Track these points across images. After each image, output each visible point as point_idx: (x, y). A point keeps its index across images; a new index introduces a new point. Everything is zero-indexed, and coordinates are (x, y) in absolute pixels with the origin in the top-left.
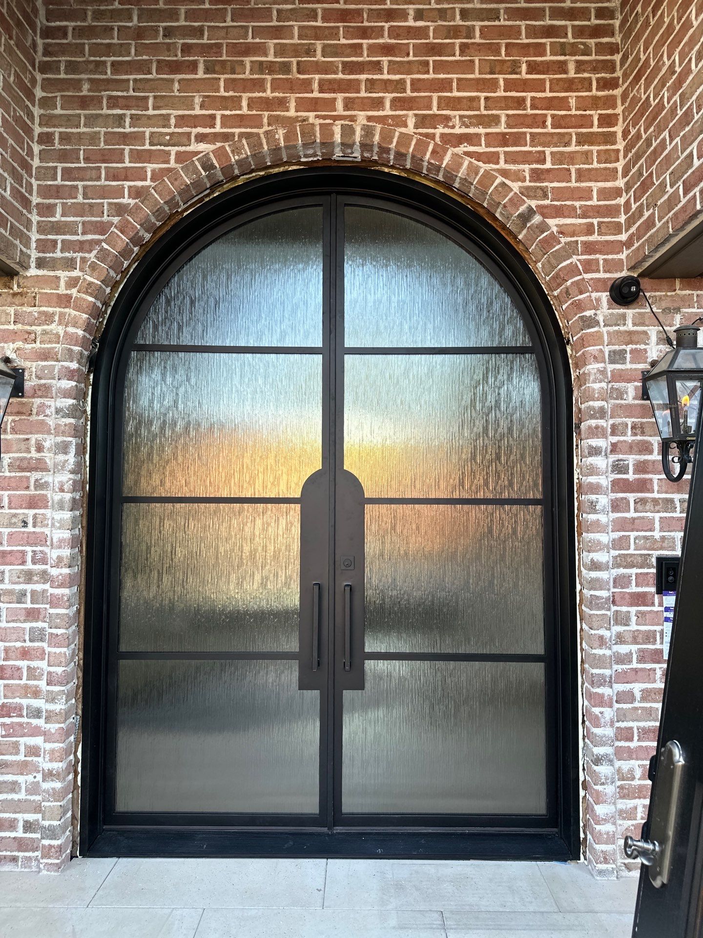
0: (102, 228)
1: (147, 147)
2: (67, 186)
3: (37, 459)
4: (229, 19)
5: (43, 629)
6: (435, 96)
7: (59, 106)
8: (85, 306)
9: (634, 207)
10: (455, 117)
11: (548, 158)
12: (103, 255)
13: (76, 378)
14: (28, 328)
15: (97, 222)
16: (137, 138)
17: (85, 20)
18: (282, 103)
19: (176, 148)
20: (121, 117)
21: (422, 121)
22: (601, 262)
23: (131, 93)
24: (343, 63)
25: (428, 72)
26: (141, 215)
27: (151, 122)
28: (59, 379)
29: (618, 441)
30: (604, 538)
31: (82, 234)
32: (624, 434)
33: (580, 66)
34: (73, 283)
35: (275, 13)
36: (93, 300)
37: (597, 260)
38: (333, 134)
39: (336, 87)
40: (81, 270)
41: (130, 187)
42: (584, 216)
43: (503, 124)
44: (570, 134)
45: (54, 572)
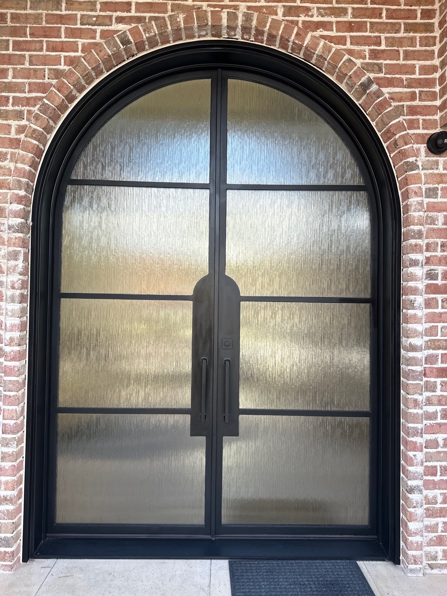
0: (44, 88)
1: (79, 26)
2: (16, 55)
8: (30, 147)
10: (313, 8)
11: (383, 42)
12: (44, 109)
13: (23, 202)
15: (40, 83)
19: (101, 27)
21: (289, 11)
22: (421, 121)
26: (73, 78)
27: (82, 7)
28: (11, 203)
29: (431, 256)
30: (419, 328)
31: (28, 92)
32: (435, 250)
34: (21, 129)
36: (37, 143)
37: (418, 120)
38: (221, 19)
40: (28, 120)
41: (65, 57)
42: (409, 86)
43: (350, 15)
44: (400, 24)
45: (8, 349)
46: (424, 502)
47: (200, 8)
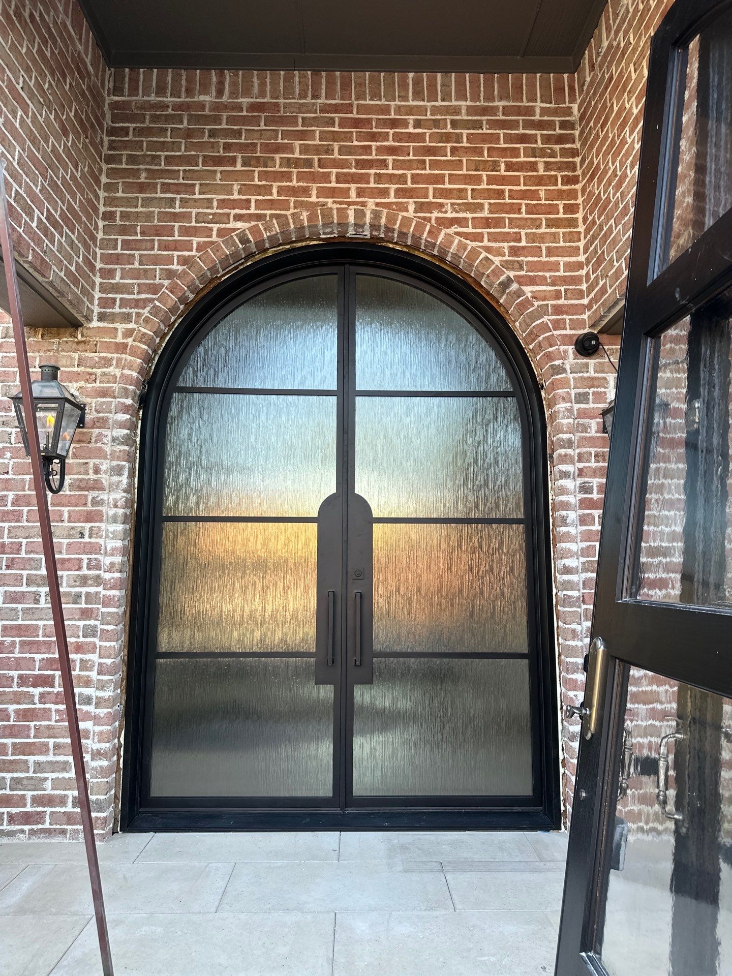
0: (154, 289)
1: (193, 224)
2: (125, 254)
3: (94, 480)
4: (262, 124)
5: (95, 626)
6: (431, 187)
7: (120, 191)
8: (139, 353)
9: (592, 277)
10: (447, 204)
11: (524, 238)
12: (155, 311)
13: (130, 412)
14: (89, 370)
15: (150, 284)
16: (186, 217)
17: (143, 122)
18: (306, 191)
19: (218, 226)
20: (173, 200)
21: (420, 207)
22: (568, 321)
23: (181, 181)
24: (356, 160)
25: (425, 169)
26: (188, 279)
27: (197, 204)
28: (116, 413)
29: (584, 467)
30: (574, 547)
31: (138, 293)
32: (588, 461)
33: (547, 166)
34: (128, 333)
35: (300, 120)
36: (146, 347)
37: (564, 319)
38: (347, 217)
39: (350, 178)
40: (136, 323)
41: (178, 256)
42: (553, 284)
43: (486, 211)
44: (541, 219)
45: (107, 576)
47: (325, 204)
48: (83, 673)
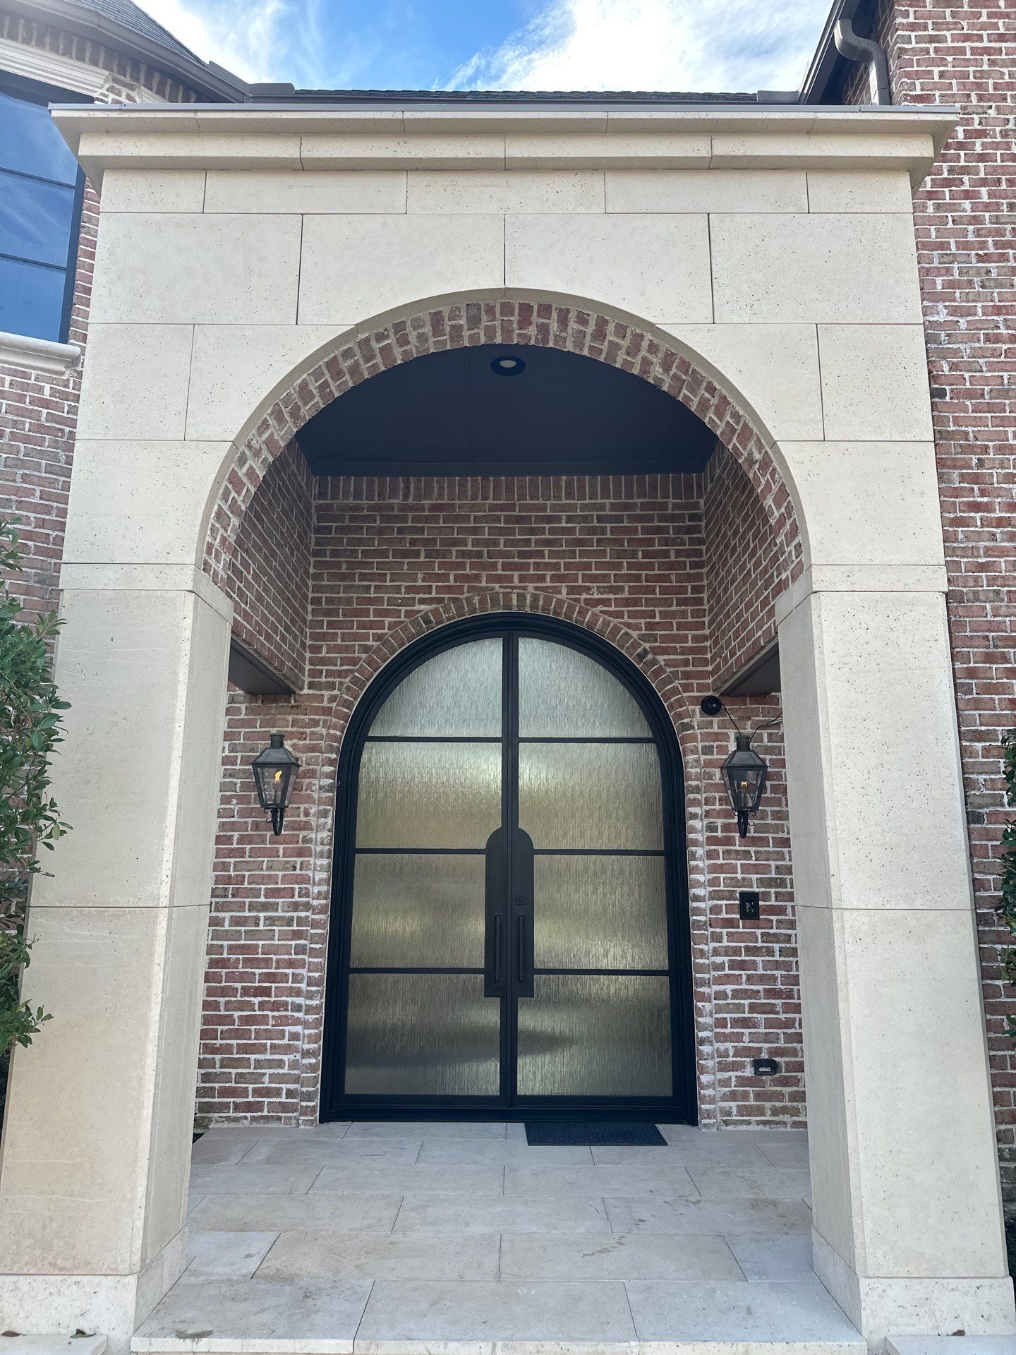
0: (354, 662)
1: (385, 607)
2: (330, 633)
3: (305, 822)
4: (441, 521)
5: (305, 945)
6: (580, 573)
7: (326, 579)
8: (342, 715)
10: (594, 587)
11: (658, 615)
12: (355, 681)
13: (332, 764)
14: (301, 730)
15: (350, 657)
17: (344, 522)
18: (477, 578)
19: (405, 608)
20: (369, 587)
21: (572, 590)
22: (695, 685)
23: (375, 571)
24: (518, 551)
25: (575, 558)
26: (379, 651)
27: (389, 590)
28: (323, 766)
29: (710, 810)
30: (701, 878)
31: (340, 665)
32: (714, 804)
33: (678, 553)
34: (333, 699)
35: (472, 518)
36: (345, 710)
37: (692, 683)
38: (511, 600)
39: (513, 567)
40: (339, 690)
41: (373, 634)
42: (683, 654)
43: (626, 593)
44: (672, 599)
45: (315, 903)
46: (716, 1055)
47: (493, 589)
48: (295, 985)
